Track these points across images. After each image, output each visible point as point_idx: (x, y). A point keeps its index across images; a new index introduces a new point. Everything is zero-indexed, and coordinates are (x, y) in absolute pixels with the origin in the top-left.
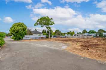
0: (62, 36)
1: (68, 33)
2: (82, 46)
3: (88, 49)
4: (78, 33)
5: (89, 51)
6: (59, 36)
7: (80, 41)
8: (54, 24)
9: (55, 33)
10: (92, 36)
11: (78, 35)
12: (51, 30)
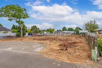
0: (40, 34)
1: (48, 30)
2: (60, 45)
3: (67, 50)
4: (58, 31)
5: (67, 52)
6: (36, 34)
7: (59, 40)
8: (29, 17)
9: (32, 30)
10: (71, 34)
11: (57, 33)
12: (24, 26)
